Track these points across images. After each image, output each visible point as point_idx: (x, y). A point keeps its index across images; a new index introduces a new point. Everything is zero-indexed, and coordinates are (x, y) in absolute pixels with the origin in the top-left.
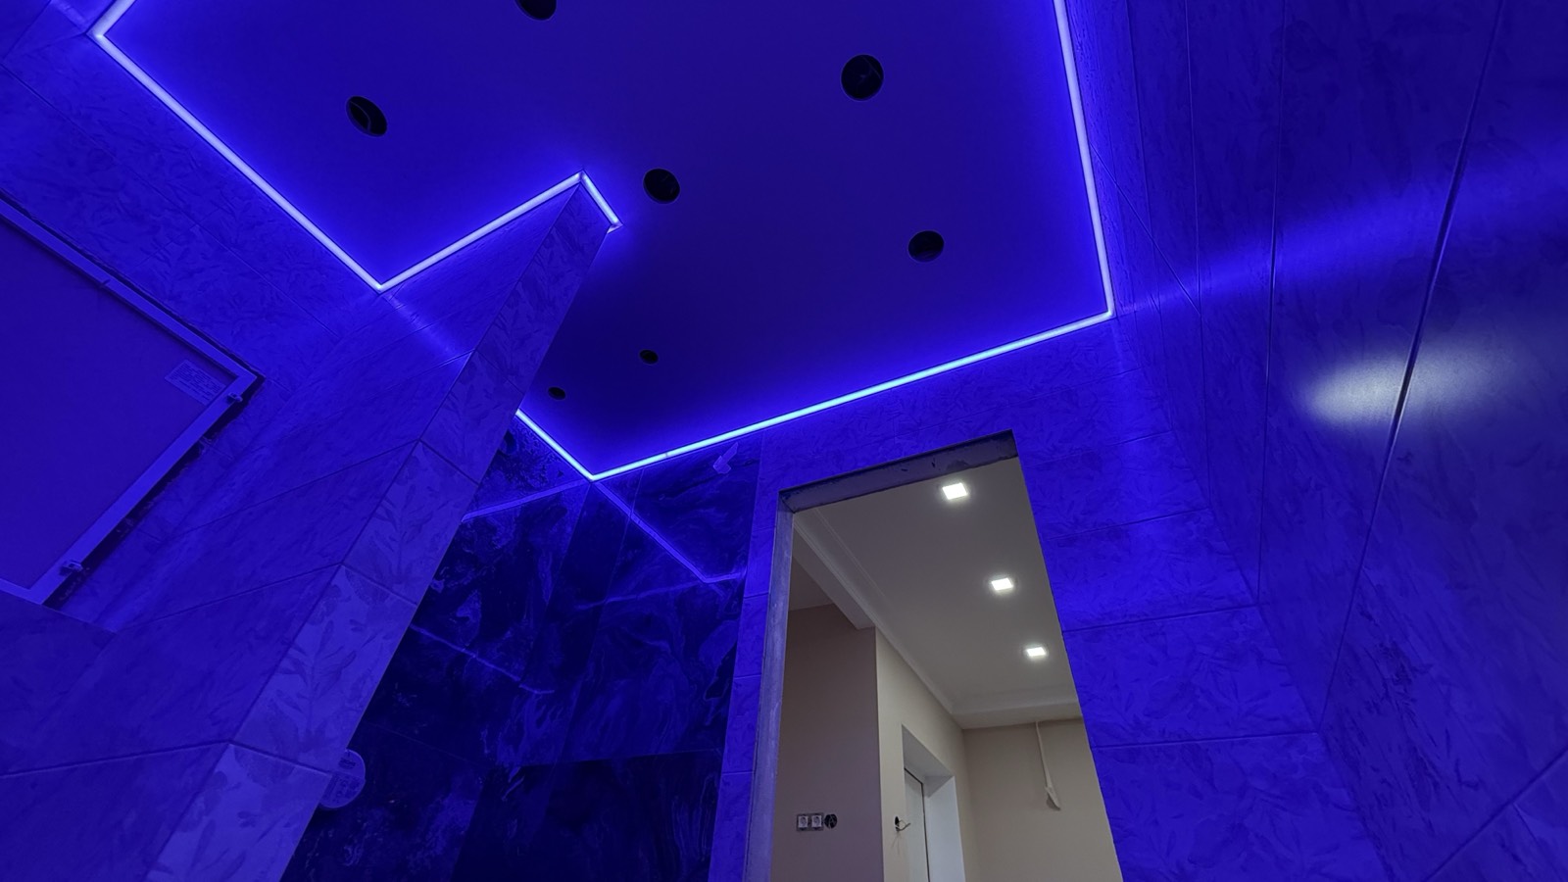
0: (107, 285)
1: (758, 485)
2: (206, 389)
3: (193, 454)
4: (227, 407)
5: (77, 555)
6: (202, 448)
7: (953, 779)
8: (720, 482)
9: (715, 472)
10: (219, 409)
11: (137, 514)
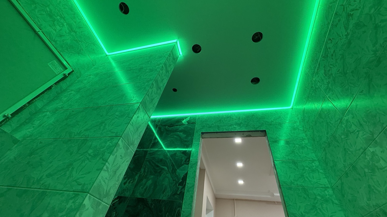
0: (38, 32)
1: (195, 129)
2: (58, 70)
3: (50, 88)
4: (63, 76)
5: (9, 112)
6: (53, 87)
7: (213, 211)
8: (184, 126)
9: (183, 123)
10: (60, 77)
11: (29, 103)
